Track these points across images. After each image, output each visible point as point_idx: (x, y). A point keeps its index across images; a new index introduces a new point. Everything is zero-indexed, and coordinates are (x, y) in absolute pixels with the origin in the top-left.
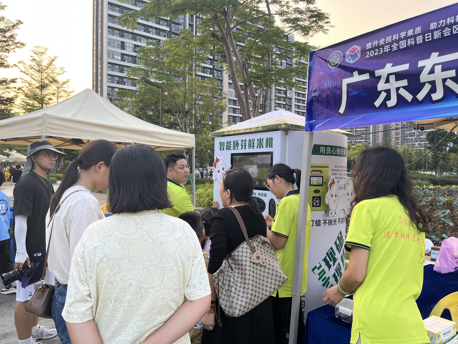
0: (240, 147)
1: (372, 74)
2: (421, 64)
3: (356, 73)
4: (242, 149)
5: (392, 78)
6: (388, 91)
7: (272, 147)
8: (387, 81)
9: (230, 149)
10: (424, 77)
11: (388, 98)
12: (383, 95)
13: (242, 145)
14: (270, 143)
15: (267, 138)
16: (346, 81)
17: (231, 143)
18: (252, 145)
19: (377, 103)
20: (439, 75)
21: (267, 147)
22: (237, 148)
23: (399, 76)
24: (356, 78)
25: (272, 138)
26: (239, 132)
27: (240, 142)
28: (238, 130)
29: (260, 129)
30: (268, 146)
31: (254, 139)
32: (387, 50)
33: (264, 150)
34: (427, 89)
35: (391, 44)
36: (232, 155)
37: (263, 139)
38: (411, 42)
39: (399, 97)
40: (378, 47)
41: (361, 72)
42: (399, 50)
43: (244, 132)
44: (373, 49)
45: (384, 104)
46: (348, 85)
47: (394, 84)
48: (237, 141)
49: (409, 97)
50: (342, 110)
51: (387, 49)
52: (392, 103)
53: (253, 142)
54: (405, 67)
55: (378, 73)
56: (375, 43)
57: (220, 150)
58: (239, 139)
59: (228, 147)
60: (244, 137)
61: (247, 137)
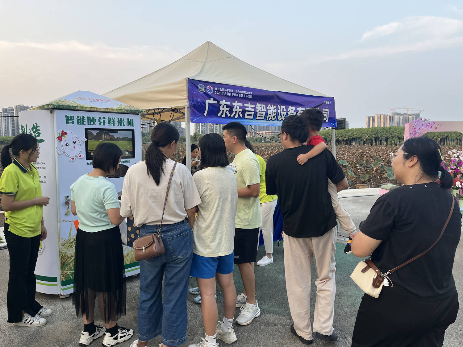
0: (97, 123)
1: (218, 102)
2: (233, 104)
4: (100, 124)
5: (225, 106)
6: (223, 111)
7: (133, 126)
8: (223, 107)
9: (83, 124)
10: (234, 109)
11: (222, 114)
12: (221, 112)
13: (99, 121)
14: (131, 122)
15: (128, 119)
16: (208, 101)
17: (84, 119)
18: (112, 123)
19: (219, 115)
20: (239, 110)
21: (128, 126)
22: (94, 123)
23: (228, 106)
24: (211, 101)
25: (133, 120)
26: (98, 110)
27: (97, 120)
28: (97, 108)
29: (124, 111)
30: (130, 125)
31: (114, 118)
32: (223, 94)
33: (126, 127)
34: (234, 113)
35: (224, 92)
36: (86, 130)
37: (124, 119)
38: (230, 94)
39: (226, 114)
40: (220, 91)
41: (214, 99)
42: (226, 96)
43: (104, 111)
44: (218, 91)
45: (221, 116)
46: (209, 103)
47: (226, 109)
48: (93, 117)
49: (229, 115)
50: (205, 114)
52: (224, 116)
53: (114, 121)
54: (229, 103)
55: (221, 102)
56: (219, 89)
57: (67, 123)
58: (96, 116)
59: (81, 121)
60: (102, 115)
61: (107, 116)
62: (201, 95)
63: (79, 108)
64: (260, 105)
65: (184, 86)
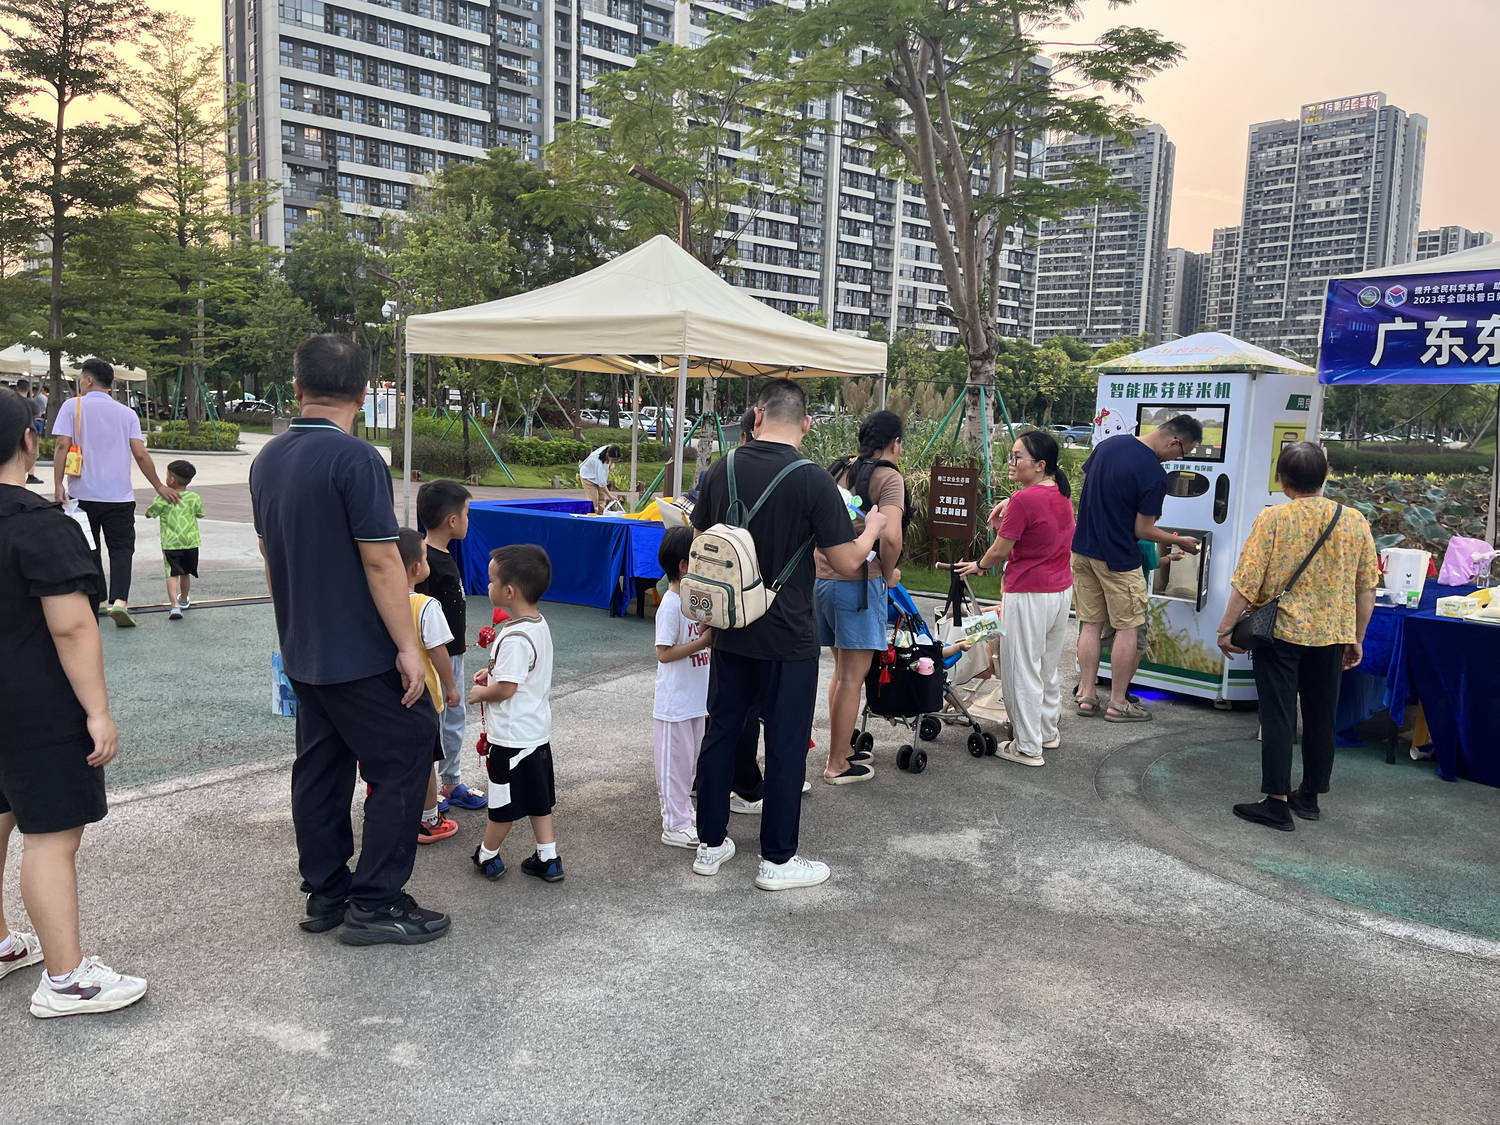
0: (1159, 393)
1: (1421, 324)
2: (1480, 324)
3: (1398, 320)
4: (1163, 396)
5: (1446, 334)
6: (1439, 347)
8: (1440, 335)
9: (1136, 396)
10: (1482, 338)
11: (1439, 354)
12: (1433, 350)
14: (1223, 389)
16: (1383, 328)
17: (1139, 387)
19: (1425, 359)
22: (1154, 394)
23: (1454, 333)
24: (1399, 325)
26: (1160, 370)
27: (1159, 387)
28: (1159, 367)
29: (1207, 369)
30: (1221, 396)
31: (1192, 383)
32: (1442, 301)
34: (1484, 351)
36: (1140, 406)
38: (1470, 298)
39: (1452, 356)
40: (1431, 294)
43: (1171, 371)
44: (1425, 295)
45: (1433, 361)
46: (1388, 332)
48: (1153, 384)
49: (1463, 357)
50: (1375, 361)
51: (1441, 299)
52: (1443, 360)
54: (1463, 324)
56: (1427, 289)
57: (1113, 395)
58: (1158, 381)
59: (1132, 392)
60: (1169, 379)
61: (1177, 380)
62: (1365, 314)
63: (1130, 370)
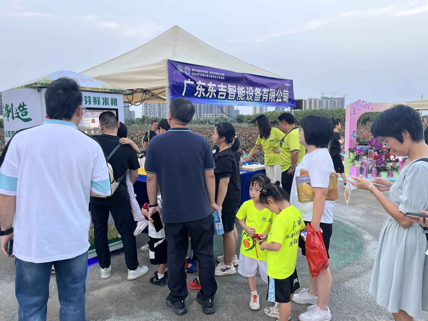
2: (208, 84)
3: (189, 80)
4: (86, 103)
6: (199, 91)
7: (117, 105)
8: (200, 87)
10: (209, 90)
11: (199, 94)
13: (85, 100)
14: (114, 101)
15: (112, 98)
18: (97, 102)
20: (213, 90)
21: (112, 105)
23: (203, 87)
24: (189, 82)
25: (116, 99)
29: (108, 91)
32: (199, 75)
33: (110, 107)
34: (209, 94)
35: (200, 73)
37: (108, 99)
41: (192, 80)
42: (202, 77)
43: (90, 90)
44: (195, 72)
45: (197, 96)
50: (183, 94)
53: (99, 100)
54: (204, 84)
55: (197, 83)
56: (195, 70)
61: (92, 95)
62: (180, 76)
64: (231, 86)
65: (165, 67)
